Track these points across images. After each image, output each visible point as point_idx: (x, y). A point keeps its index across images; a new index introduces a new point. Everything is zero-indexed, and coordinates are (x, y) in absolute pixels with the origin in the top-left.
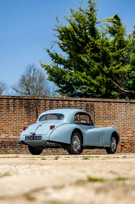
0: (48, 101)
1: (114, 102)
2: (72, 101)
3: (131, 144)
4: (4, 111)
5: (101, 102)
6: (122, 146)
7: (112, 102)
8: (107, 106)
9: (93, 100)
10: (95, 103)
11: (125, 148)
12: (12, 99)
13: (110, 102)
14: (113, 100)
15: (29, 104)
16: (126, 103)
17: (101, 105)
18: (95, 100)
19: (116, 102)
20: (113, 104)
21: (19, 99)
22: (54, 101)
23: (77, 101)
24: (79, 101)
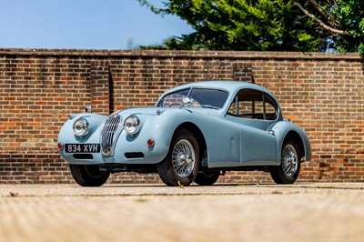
0: (140, 61)
1: (306, 60)
2: (198, 58)
3: (346, 160)
4: (35, 84)
5: (272, 59)
6: (322, 165)
7: (300, 59)
8: (286, 70)
9: (250, 56)
10: (256, 62)
11: (331, 169)
12: (53, 56)
13: (295, 60)
14: (302, 55)
15: (92, 67)
16: (336, 60)
17: (271, 67)
18: (256, 54)
19: (311, 60)
20: (302, 64)
21: (70, 57)
22: (154, 60)
23: (210, 58)
24: (216, 58)
